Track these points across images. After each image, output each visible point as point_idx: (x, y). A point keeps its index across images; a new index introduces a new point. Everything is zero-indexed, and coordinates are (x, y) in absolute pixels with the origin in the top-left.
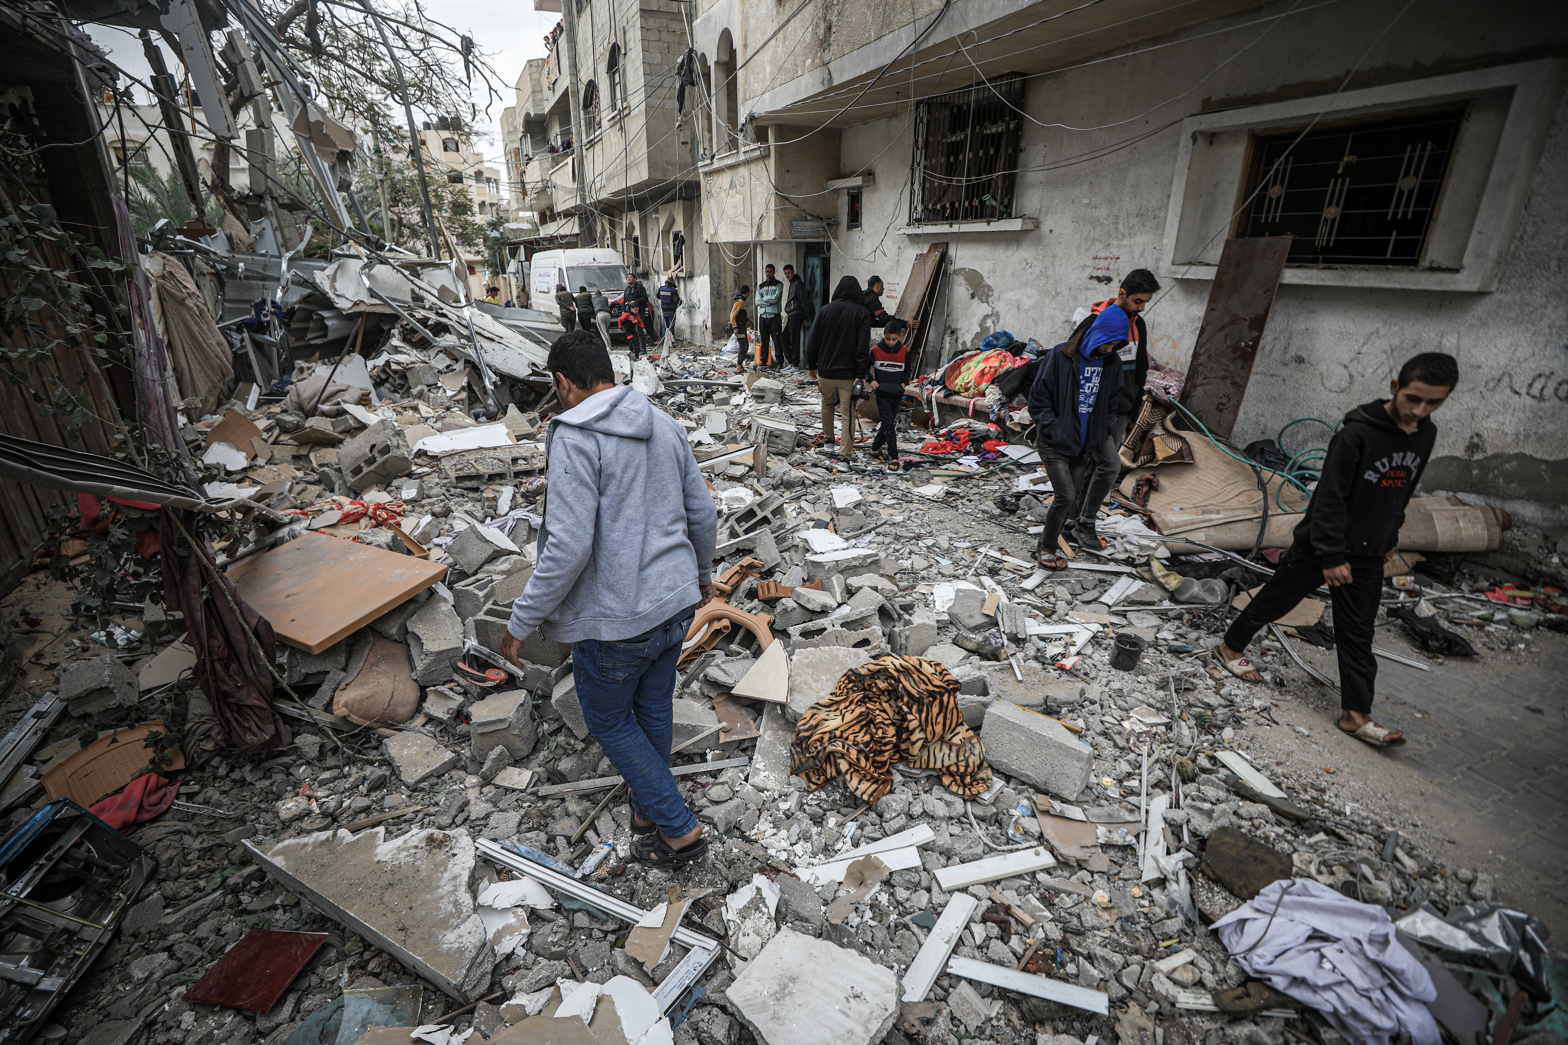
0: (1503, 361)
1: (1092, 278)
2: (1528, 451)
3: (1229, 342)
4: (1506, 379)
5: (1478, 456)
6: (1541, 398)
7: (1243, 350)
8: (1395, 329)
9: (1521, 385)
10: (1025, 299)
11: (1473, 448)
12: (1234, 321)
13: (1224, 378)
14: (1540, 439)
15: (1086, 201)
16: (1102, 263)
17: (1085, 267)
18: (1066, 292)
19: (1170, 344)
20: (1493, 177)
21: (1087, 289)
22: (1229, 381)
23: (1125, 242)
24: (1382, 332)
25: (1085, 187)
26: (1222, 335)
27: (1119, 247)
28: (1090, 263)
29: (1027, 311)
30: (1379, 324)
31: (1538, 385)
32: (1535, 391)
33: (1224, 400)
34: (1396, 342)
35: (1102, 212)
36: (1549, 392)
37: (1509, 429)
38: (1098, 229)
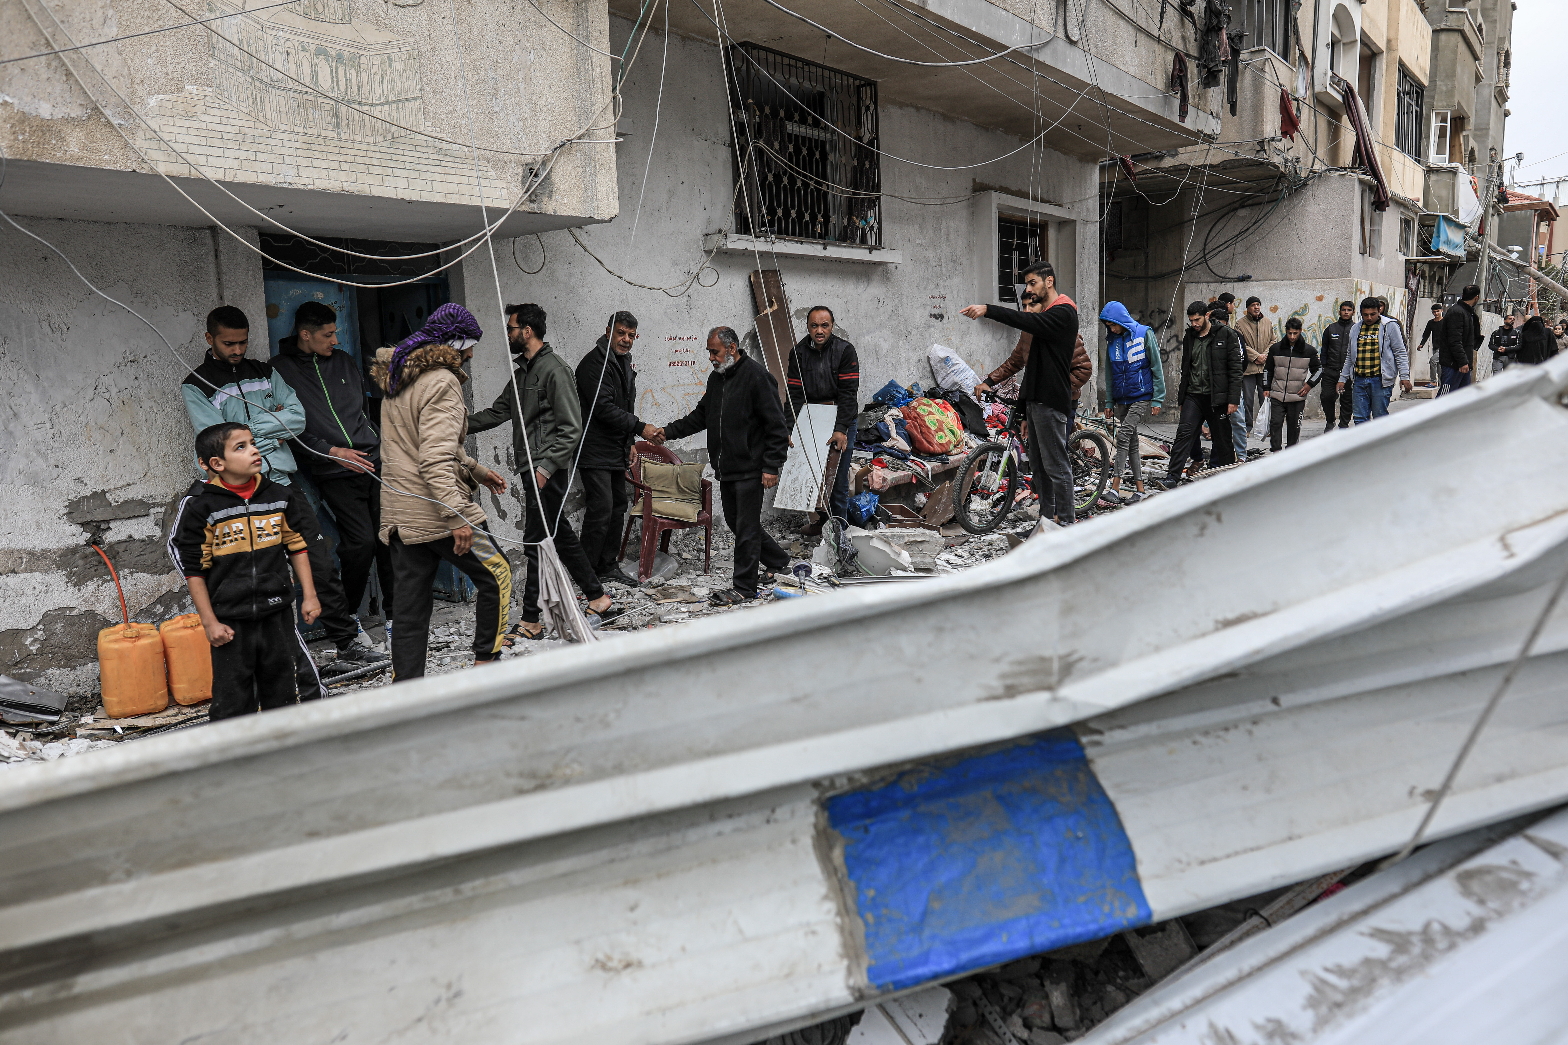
1: (931, 315)
10: (882, 342)
15: (919, 241)
16: (937, 302)
17: (925, 305)
18: (914, 332)
21: (929, 327)
23: (947, 283)
25: (917, 227)
27: (945, 287)
28: (928, 301)
29: (885, 356)
35: (930, 254)
38: (930, 269)
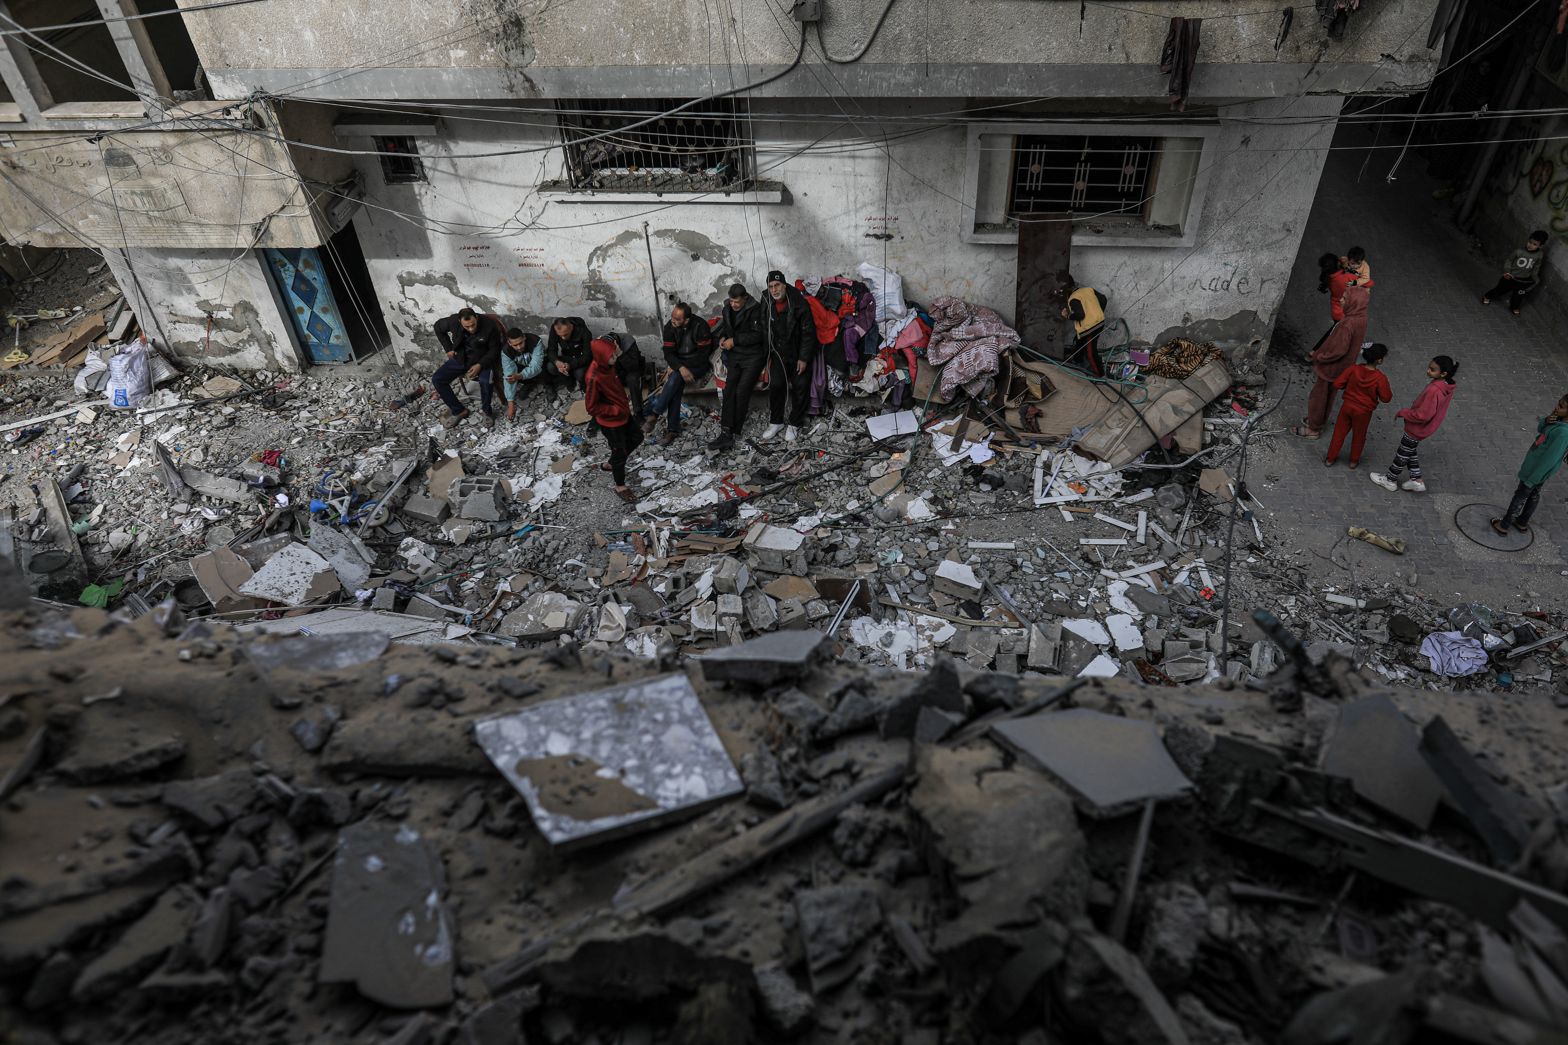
0: (1196, 273)
1: (868, 235)
2: (1212, 317)
3: (1044, 291)
4: (1198, 284)
5: (1189, 324)
6: (1216, 290)
7: (1056, 296)
8: (1136, 260)
9: (1206, 284)
11: (1186, 320)
12: (1044, 276)
13: (1048, 318)
14: (1217, 310)
19: (964, 283)
20: (1196, 186)
22: (1051, 320)
24: (1128, 263)
26: (1036, 288)
30: (1126, 258)
31: (1213, 284)
32: (1213, 287)
33: (1052, 333)
34: (1137, 268)
36: (1219, 287)
37: (1202, 308)
